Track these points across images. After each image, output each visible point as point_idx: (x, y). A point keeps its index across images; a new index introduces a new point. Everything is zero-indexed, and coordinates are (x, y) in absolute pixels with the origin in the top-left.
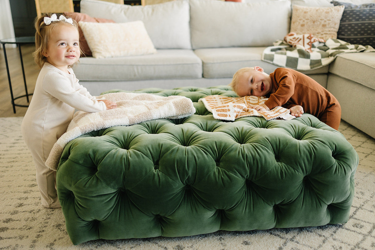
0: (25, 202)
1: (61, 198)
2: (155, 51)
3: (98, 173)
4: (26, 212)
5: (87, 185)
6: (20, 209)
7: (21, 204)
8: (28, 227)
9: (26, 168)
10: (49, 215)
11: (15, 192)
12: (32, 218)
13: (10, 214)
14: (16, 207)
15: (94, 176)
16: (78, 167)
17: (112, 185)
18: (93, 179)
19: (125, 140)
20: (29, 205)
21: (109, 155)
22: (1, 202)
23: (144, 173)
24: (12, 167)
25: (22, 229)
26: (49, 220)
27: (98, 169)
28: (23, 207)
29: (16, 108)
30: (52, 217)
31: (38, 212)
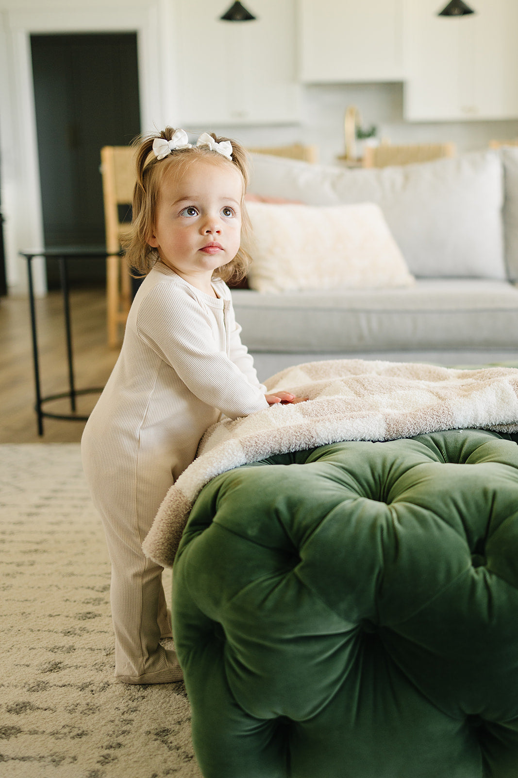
0: (67, 660)
1: (185, 642)
2: (410, 280)
3: (302, 568)
4: (69, 688)
5: (269, 604)
6: (52, 677)
7: (56, 665)
8: (76, 732)
9: (70, 569)
10: (136, 701)
11: (39, 630)
12: (88, 704)
13: (25, 690)
14: (44, 672)
15: (289, 576)
16: (243, 547)
17: (343, 606)
18: (287, 586)
19: (377, 478)
20: (77, 667)
21: (335, 515)
22: (4, 655)
23: (441, 576)
24: (32, 565)
25: (60, 736)
26: (134, 714)
27: (303, 555)
28: (62, 673)
29: (47, 422)
30: (143, 706)
31: (103, 689)
